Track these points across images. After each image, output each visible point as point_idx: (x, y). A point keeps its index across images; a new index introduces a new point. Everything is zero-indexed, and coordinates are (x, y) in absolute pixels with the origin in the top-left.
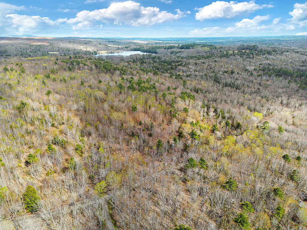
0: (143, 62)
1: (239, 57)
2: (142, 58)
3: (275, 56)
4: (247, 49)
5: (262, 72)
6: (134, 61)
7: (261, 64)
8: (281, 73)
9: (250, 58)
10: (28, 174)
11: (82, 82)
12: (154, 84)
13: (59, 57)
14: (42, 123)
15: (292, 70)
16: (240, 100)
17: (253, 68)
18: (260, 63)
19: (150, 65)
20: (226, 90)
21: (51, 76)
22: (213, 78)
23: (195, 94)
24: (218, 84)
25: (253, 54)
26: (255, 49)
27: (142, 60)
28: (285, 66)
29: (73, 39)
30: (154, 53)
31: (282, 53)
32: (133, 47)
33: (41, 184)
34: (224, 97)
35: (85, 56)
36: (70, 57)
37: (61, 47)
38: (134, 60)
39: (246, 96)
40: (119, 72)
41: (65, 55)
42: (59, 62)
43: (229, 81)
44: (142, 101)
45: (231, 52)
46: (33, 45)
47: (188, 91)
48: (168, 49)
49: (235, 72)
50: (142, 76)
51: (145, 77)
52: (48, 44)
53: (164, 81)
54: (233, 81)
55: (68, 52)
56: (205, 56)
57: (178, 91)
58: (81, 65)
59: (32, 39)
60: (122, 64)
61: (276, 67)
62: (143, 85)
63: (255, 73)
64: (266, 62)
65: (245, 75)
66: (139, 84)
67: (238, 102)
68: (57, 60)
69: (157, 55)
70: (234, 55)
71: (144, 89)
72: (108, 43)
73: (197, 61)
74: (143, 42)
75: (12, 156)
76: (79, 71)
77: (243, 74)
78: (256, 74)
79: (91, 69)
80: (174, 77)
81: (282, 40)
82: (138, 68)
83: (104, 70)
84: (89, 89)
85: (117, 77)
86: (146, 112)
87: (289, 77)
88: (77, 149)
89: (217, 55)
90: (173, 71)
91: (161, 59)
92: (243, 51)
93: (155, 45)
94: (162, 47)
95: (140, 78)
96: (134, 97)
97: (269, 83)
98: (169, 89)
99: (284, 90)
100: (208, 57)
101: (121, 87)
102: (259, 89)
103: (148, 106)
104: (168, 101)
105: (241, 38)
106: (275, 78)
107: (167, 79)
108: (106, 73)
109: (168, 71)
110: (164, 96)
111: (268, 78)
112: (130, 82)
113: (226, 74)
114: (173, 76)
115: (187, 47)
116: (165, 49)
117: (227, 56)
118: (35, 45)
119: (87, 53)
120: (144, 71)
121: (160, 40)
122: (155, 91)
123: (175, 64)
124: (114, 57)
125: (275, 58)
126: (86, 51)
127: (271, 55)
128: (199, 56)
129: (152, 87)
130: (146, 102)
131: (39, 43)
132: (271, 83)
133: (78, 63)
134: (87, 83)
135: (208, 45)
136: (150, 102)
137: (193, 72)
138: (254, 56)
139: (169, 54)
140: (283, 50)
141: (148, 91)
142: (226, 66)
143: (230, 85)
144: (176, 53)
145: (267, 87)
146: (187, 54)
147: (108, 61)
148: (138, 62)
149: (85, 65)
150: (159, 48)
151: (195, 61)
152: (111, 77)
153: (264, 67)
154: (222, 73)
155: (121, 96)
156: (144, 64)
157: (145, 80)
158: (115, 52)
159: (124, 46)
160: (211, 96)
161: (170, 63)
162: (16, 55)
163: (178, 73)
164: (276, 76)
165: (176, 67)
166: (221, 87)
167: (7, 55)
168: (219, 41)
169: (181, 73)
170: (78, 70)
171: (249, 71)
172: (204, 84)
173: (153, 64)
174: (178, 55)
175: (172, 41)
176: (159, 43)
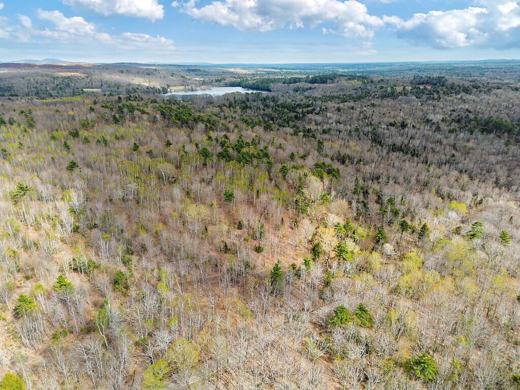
0: (247, 107)
1: (414, 97)
2: (244, 98)
3: (478, 97)
4: (427, 83)
5: (457, 125)
6: (230, 106)
7: (454, 111)
8: (490, 127)
9: (433, 99)
11: (135, 144)
12: (266, 148)
13: (101, 98)
15: (508, 120)
16: (422, 177)
17: (439, 117)
18: (452, 108)
19: (258, 111)
20: (393, 157)
21: (80, 133)
22: (370, 135)
23: (341, 167)
24: (379, 147)
25: (438, 92)
26: (441, 83)
27: (244, 102)
28: (497, 114)
29: (128, 67)
30: (264, 90)
31: (489, 90)
32: (230, 80)
34: (393, 172)
35: (145, 97)
36: (120, 98)
37: (105, 80)
38: (230, 103)
39: (431, 169)
40: (203, 126)
41: (111, 95)
42: (98, 107)
43: (398, 140)
44: (243, 181)
45: (399, 89)
46: (58, 77)
47: (328, 161)
48: (290, 83)
49: (409, 124)
50: (244, 133)
51: (249, 134)
52: (83, 75)
53: (283, 141)
54: (406, 142)
55: (118, 88)
56: (355, 96)
57: (310, 161)
58: (136, 112)
59: (58, 67)
60: (210, 110)
61: (480, 115)
62: (245, 150)
63: (443, 126)
64: (463, 107)
65: (426, 130)
66: (238, 147)
67: (418, 181)
68: (95, 103)
69: (270, 94)
70: (405, 95)
71: (248, 159)
72: (187, 73)
73: (341, 105)
74: (244, 72)
76: (132, 124)
77: (422, 127)
78: (445, 128)
79: (154, 121)
80: (301, 134)
81: (485, 68)
82: (238, 117)
83: (177, 121)
84: (148, 159)
85: (199, 136)
86: (250, 203)
87: (506, 134)
88: (116, 282)
89: (376, 95)
90: (299, 123)
91: (277, 101)
92: (422, 87)
93: (266, 77)
94: (279, 80)
95: (240, 138)
96: (228, 173)
97: (470, 144)
98: (292, 157)
99: (500, 158)
100: (359, 98)
101: (205, 154)
102: (453, 155)
103: (255, 191)
104: (291, 182)
105: (413, 63)
106: (480, 136)
107: (289, 137)
108: (180, 127)
109: (290, 123)
110: (284, 171)
111: (468, 135)
112: (223, 145)
113: (393, 129)
114: (300, 132)
115: (323, 80)
116: (284, 83)
117: (393, 95)
118: (62, 77)
119: (150, 89)
120: (248, 124)
121: (275, 69)
122: (268, 163)
123: (302, 110)
124: (196, 98)
125: (477, 99)
126: (148, 88)
127: (470, 94)
128: (345, 95)
129: (262, 154)
130: (251, 183)
131: (69, 74)
132: (474, 146)
133: (131, 111)
134: (145, 147)
135: (359, 77)
136: (258, 184)
137: (334, 124)
138: (441, 96)
139: (291, 92)
140: (490, 85)
141: (255, 162)
142: (392, 113)
143: (400, 149)
144: (304, 90)
145: (468, 153)
146: (323, 93)
147: (186, 104)
148: (238, 107)
149: (143, 112)
150: (274, 81)
151: (337, 106)
152: (189, 136)
153: (458, 115)
154: (386, 127)
155: (205, 172)
156: (249, 111)
157: (249, 141)
158: (198, 88)
159: (214, 78)
160: (368, 169)
161: (292, 109)
162: (28, 95)
163: (308, 127)
164: (482, 132)
165: (304, 116)
166: (385, 152)
168: (376, 69)
169: (313, 127)
170: (131, 122)
171: (434, 123)
172: (356, 148)
173: (264, 110)
174: (306, 93)
175: (295, 69)
176: (275, 73)
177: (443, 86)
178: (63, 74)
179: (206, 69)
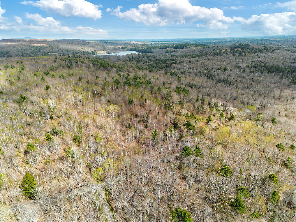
0: (139, 61)
1: (232, 55)
2: (138, 57)
3: (267, 54)
4: (239, 48)
5: (254, 69)
6: (130, 60)
7: (253, 62)
8: (272, 70)
9: (242, 56)
10: (27, 162)
11: (80, 78)
12: (150, 79)
13: (59, 57)
14: (41, 115)
15: (283, 66)
16: (234, 95)
17: (245, 65)
18: (252, 60)
19: (146, 63)
20: (219, 85)
21: (50, 73)
22: (207, 75)
23: (190, 89)
24: (211, 80)
25: (245, 52)
26: (247, 47)
27: (137, 59)
28: (277, 63)
29: (72, 41)
30: (149, 53)
31: (273, 51)
32: (129, 47)
33: (39, 172)
34: (218, 92)
35: (83, 56)
36: (69, 57)
37: (60, 48)
38: (130, 59)
39: (239, 91)
40: (116, 69)
41: (64, 55)
42: (58, 60)
43: (222, 77)
44: (138, 95)
45: (224, 51)
46: (34, 47)
47: (183, 86)
48: (163, 49)
49: (228, 69)
50: (138, 73)
51: (140, 73)
52: (47, 45)
53: (159, 77)
54: (226, 78)
55: (67, 52)
56: (199, 55)
57: (173, 86)
58: (79, 63)
59: (33, 41)
60: (118, 63)
61: (268, 64)
62: (139, 80)
63: (247, 70)
64: (258, 59)
65: (237, 72)
66: (135, 79)
67: (231, 97)
68: (56, 58)
69: (152, 55)
70: (227, 54)
71: (140, 84)
72: (106, 44)
73: (191, 59)
74: (138, 43)
75: (11, 146)
77: (235, 70)
78: (248, 70)
79: (89, 67)
80: (169, 74)
81: (273, 40)
82: (134, 66)
83: (101, 67)
84: (87, 84)
85: (114, 74)
86: (142, 105)
87: (281, 74)
88: (74, 140)
89: (210, 54)
90: (168, 69)
91: (156, 58)
92: (236, 50)
93: (150, 46)
94: (157, 47)
95: (136, 75)
96: (130, 91)
97: (261, 79)
98: (164, 83)
99: (276, 85)
100: (201, 56)
101: (117, 82)
102: (251, 84)
103: (144, 100)
104: (163, 95)
105: (233, 38)
106: (266, 74)
107: (162, 75)
108: (103, 70)
109: (163, 69)
110: (159, 90)
111: (260, 74)
112: (126, 78)
113: (219, 71)
114: (168, 72)
115: (181, 46)
116: (160, 49)
117: (220, 54)
118: (36, 46)
119: (85, 53)
120: (140, 69)
121: (155, 42)
122: (151, 86)
123: (170, 63)
124: (111, 57)
125: (267, 56)
126: (84, 52)
127: (263, 53)
128: (193, 54)
129: (147, 82)
130: (142, 96)
131: (40, 45)
132: (263, 79)
133: (76, 62)
134: (85, 79)
135: (202, 45)
136: (145, 96)
137: (187, 69)
138: (247, 54)
139: (164, 53)
140: (274, 48)
141: (144, 86)
142: (219, 64)
143: (223, 81)
144: (171, 52)
145: (260, 83)
146: (181, 53)
147: (105, 60)
148: (134, 61)
149: (83, 63)
150: (154, 48)
151: (189, 60)
152: (108, 74)
153: (256, 64)
154: (215, 70)
155: (117, 91)
156: (140, 63)
157: (141, 76)
158: (112, 52)
159: (121, 47)
160: (204, 91)
161: (165, 62)
162: (17, 56)
163: (173, 71)
164: (268, 73)
165: (171, 65)
166: (214, 83)
167: (8, 56)
168: (212, 41)
169: (176, 71)
170: (76, 68)
171: (242, 68)
172: (198, 81)
173: (149, 62)
174: (172, 54)
175: (166, 42)
176: (155, 44)
177: (248, 49)
178: (36, 45)
179: (116, 42)
